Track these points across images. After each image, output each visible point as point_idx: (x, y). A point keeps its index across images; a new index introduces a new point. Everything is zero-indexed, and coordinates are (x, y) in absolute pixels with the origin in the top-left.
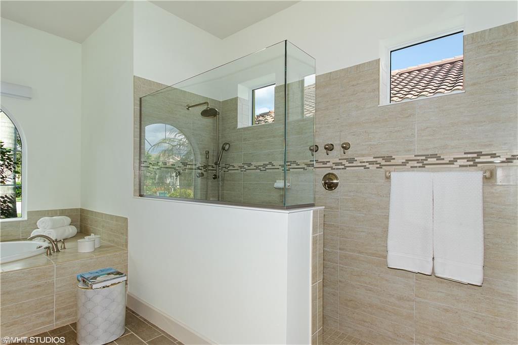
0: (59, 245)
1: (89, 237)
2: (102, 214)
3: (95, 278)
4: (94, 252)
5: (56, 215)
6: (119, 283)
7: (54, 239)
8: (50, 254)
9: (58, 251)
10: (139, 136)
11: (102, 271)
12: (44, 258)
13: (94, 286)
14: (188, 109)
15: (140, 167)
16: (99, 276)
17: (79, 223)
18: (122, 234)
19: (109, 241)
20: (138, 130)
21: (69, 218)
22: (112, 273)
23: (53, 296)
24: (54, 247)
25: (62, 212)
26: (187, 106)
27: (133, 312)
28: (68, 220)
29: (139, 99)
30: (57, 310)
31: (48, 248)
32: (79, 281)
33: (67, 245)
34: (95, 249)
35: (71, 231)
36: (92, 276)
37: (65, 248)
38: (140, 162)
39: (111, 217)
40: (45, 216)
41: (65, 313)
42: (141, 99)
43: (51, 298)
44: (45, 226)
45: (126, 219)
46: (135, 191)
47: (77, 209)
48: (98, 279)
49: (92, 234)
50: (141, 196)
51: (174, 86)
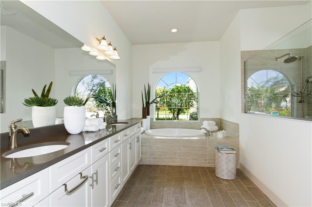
0: (210, 133)
1: (222, 131)
2: (228, 121)
3: (222, 148)
4: (223, 138)
5: (210, 120)
6: (232, 153)
7: (208, 130)
8: (207, 136)
9: (210, 135)
10: (244, 82)
11: (226, 147)
12: (204, 138)
13: (221, 152)
14: (276, 60)
15: (245, 97)
16: (223, 148)
17: (219, 125)
18: (237, 131)
19: (231, 135)
20: (244, 78)
21: (215, 122)
22: (230, 149)
23: (207, 153)
24: (208, 134)
25: (212, 119)
26: (275, 58)
27: (242, 172)
28: (215, 123)
29: (244, 62)
30: (209, 159)
31: (206, 133)
32: (216, 148)
33: (213, 134)
34: (224, 137)
35: (215, 128)
36: (221, 148)
37: (212, 135)
38: (245, 95)
39: (232, 123)
40: (206, 120)
41: (211, 161)
42: (245, 62)
43: (206, 153)
44: (205, 124)
45: (238, 124)
46: (242, 110)
47: (218, 119)
48: (223, 149)
49: (223, 130)
50: (245, 113)
51: (265, 49)
